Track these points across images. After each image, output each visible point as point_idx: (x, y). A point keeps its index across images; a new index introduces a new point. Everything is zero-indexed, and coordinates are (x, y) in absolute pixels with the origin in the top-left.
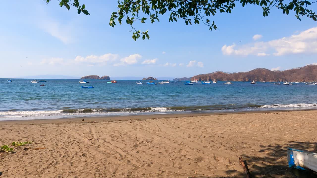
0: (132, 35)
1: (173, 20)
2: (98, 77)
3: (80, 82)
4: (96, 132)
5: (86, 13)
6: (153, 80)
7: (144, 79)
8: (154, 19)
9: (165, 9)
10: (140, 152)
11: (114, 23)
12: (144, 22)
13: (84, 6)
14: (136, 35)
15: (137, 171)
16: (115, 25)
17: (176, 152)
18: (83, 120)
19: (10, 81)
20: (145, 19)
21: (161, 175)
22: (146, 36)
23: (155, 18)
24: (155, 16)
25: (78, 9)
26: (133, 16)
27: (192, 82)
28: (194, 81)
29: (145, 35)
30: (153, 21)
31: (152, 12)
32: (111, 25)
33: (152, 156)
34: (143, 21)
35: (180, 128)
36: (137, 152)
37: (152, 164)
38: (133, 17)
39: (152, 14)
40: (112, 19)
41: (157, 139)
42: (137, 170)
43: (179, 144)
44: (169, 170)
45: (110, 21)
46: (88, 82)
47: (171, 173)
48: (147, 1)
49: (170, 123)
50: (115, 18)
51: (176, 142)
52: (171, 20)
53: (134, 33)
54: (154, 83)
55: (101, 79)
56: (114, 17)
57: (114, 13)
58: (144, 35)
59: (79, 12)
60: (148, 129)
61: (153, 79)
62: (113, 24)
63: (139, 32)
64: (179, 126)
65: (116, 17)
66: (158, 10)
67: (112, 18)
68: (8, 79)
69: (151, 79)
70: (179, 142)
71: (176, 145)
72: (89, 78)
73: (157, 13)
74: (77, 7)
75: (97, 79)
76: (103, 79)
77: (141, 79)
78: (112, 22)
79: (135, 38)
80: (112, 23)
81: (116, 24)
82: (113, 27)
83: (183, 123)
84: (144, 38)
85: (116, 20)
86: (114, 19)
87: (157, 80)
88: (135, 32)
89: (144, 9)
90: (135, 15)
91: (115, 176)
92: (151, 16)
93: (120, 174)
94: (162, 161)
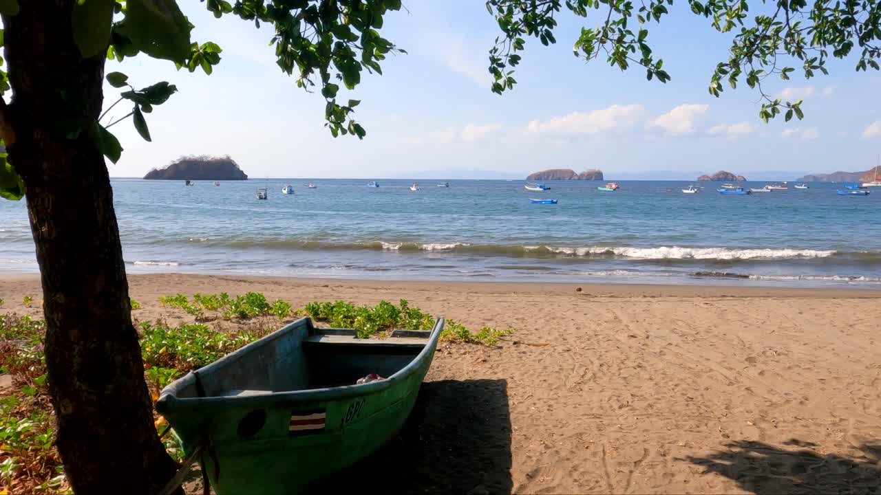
0: (760, 109)
1: (868, 66)
2: (573, 173)
3: (526, 187)
4: (633, 322)
5: (663, 76)
6: (732, 180)
7: (702, 179)
8: (812, 70)
9: (850, 45)
10: (766, 374)
11: (720, 87)
12: (788, 78)
13: (660, 62)
14: (769, 110)
15: (777, 410)
16: (722, 90)
17: (863, 384)
18: (580, 290)
19: (374, 186)
20: (791, 70)
21: (840, 425)
22: (794, 113)
23: (815, 67)
24: (816, 63)
25: (648, 71)
26: (761, 65)
27: (864, 185)
28: (873, 184)
29: (793, 109)
30: (809, 74)
31: (811, 52)
32: (713, 92)
33: (803, 386)
34: (785, 74)
35: (857, 327)
36: (761, 373)
37: (807, 401)
38: (762, 69)
39: (810, 57)
40: (716, 78)
41: (797, 351)
42: (776, 407)
43: (868, 365)
44: (859, 419)
45: (712, 81)
46: (549, 189)
47: (865, 425)
48: (801, 30)
49: (821, 312)
50: (723, 75)
51: (858, 361)
52: (861, 68)
53: (763, 106)
54: (742, 190)
55: (579, 179)
56: (720, 75)
57: (721, 65)
58: (789, 109)
59: (650, 77)
60: (763, 323)
61: (733, 176)
62: (718, 89)
63: (776, 103)
64: (851, 323)
65: (725, 72)
66: (830, 49)
67: (716, 75)
68: (370, 181)
69: (725, 177)
70: (867, 362)
71: (859, 368)
72: (548, 177)
73: (824, 55)
74: (646, 65)
75: (570, 179)
76: (584, 178)
77: (694, 179)
78: (715, 86)
79: (766, 115)
80: (714, 88)
81: (723, 88)
82: (717, 95)
83: (861, 315)
84: (789, 116)
85: (725, 80)
86: (720, 78)
87: (745, 180)
88: (769, 103)
89: (789, 46)
90: (767, 64)
91: (730, 413)
92: (807, 62)
93: (742, 410)
94: (832, 398)
